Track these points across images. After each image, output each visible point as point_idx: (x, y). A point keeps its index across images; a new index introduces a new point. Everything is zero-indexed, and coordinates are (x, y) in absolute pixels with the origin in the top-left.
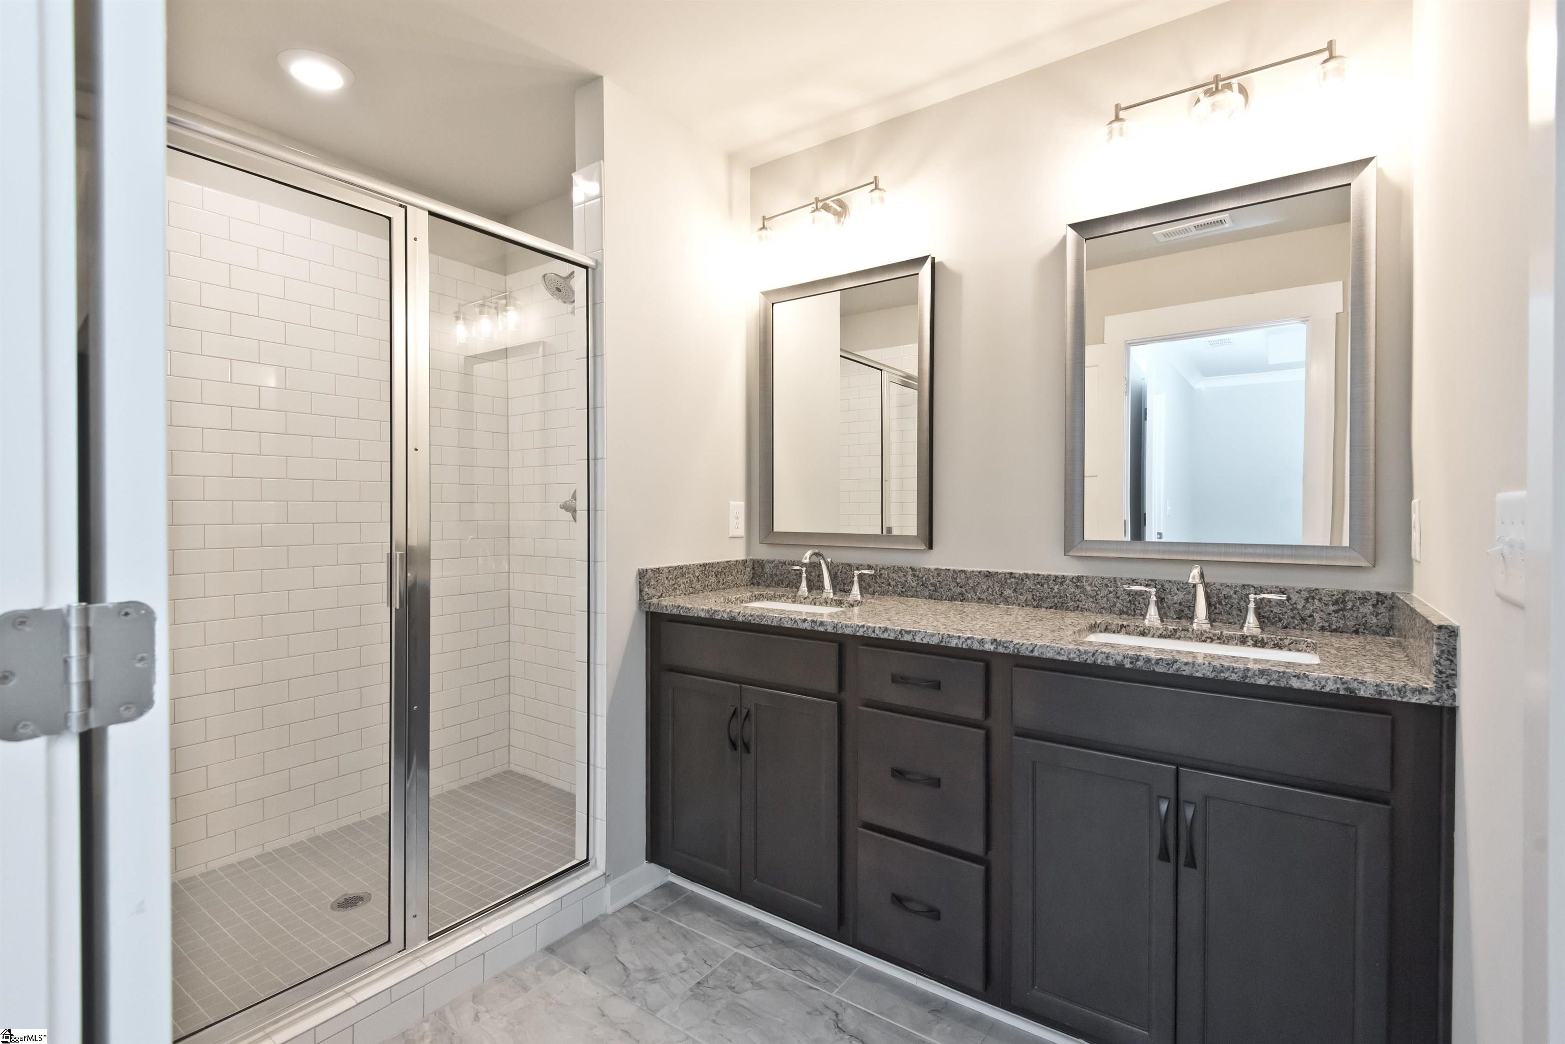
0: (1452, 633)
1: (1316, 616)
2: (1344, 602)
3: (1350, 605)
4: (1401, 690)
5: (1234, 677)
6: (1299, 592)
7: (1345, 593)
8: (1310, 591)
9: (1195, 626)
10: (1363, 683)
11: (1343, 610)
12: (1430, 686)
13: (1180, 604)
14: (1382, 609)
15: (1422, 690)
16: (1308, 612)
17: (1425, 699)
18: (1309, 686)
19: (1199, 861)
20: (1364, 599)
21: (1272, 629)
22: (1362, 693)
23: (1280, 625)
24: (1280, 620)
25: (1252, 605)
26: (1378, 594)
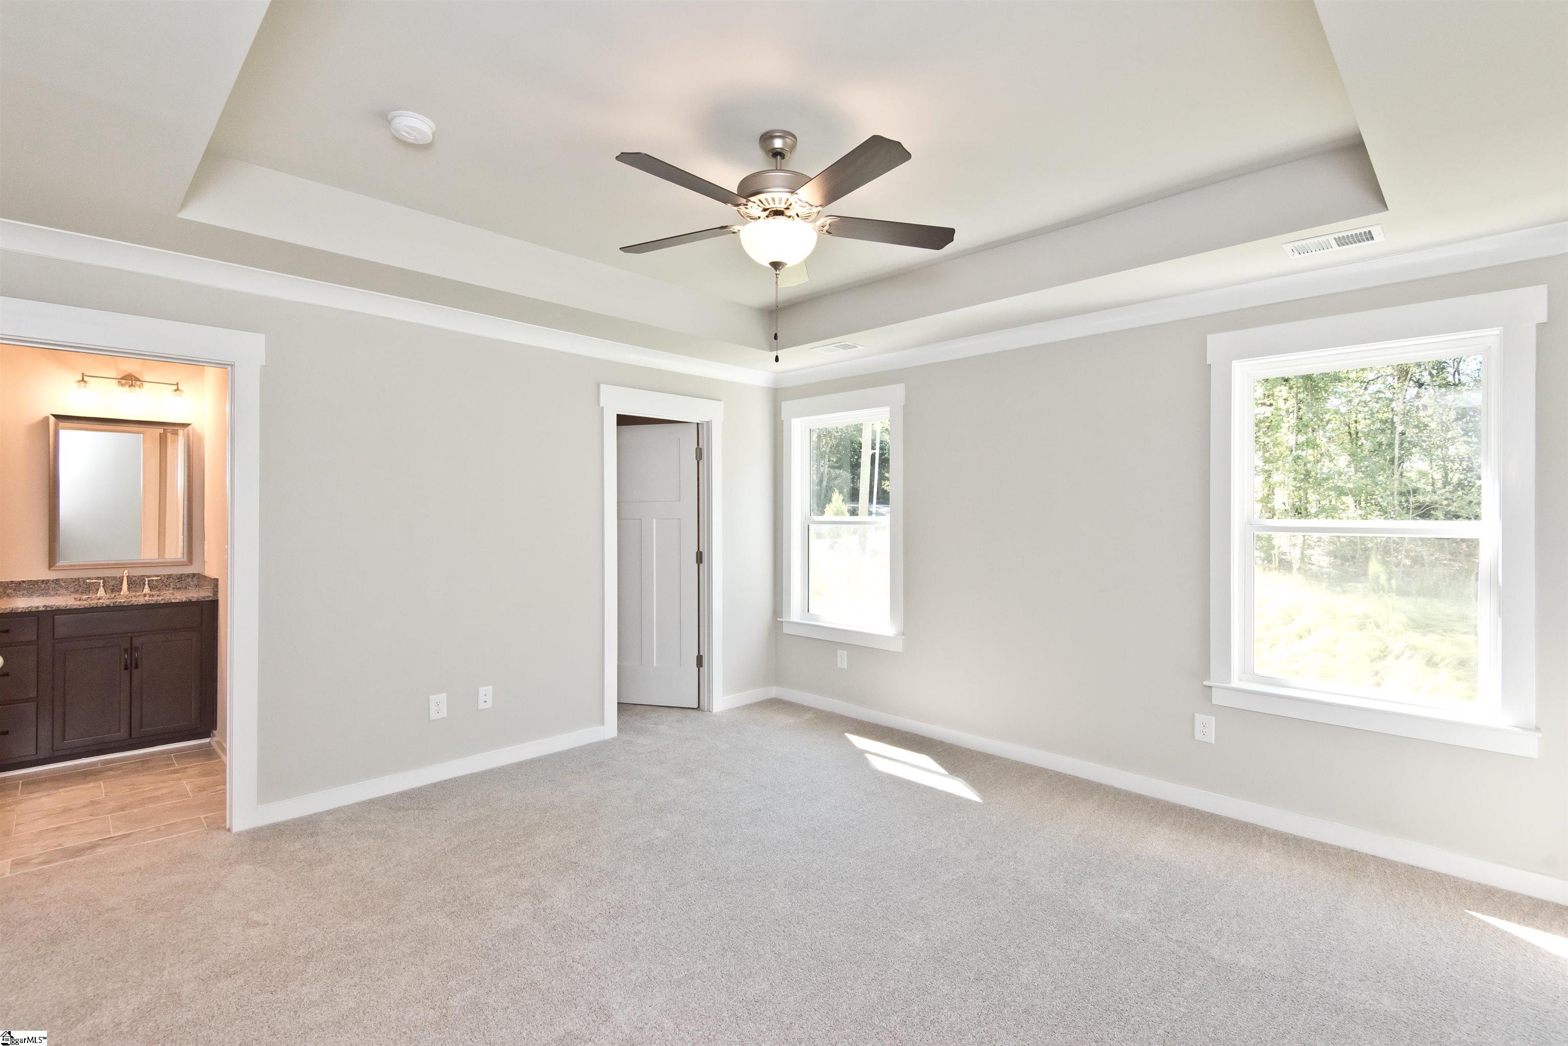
0: (217, 580)
1: (171, 584)
2: (181, 578)
3: (183, 579)
4: (204, 598)
5: (153, 602)
6: (164, 576)
7: (182, 575)
8: (168, 575)
9: (122, 593)
10: (193, 597)
11: (182, 580)
12: (211, 595)
13: (113, 586)
14: (195, 579)
15: (208, 597)
16: (168, 583)
17: (210, 599)
18: (178, 601)
19: (139, 666)
20: (188, 576)
21: (154, 590)
22: (193, 600)
23: (157, 589)
24: (157, 587)
25: (147, 582)
26: (193, 574)
